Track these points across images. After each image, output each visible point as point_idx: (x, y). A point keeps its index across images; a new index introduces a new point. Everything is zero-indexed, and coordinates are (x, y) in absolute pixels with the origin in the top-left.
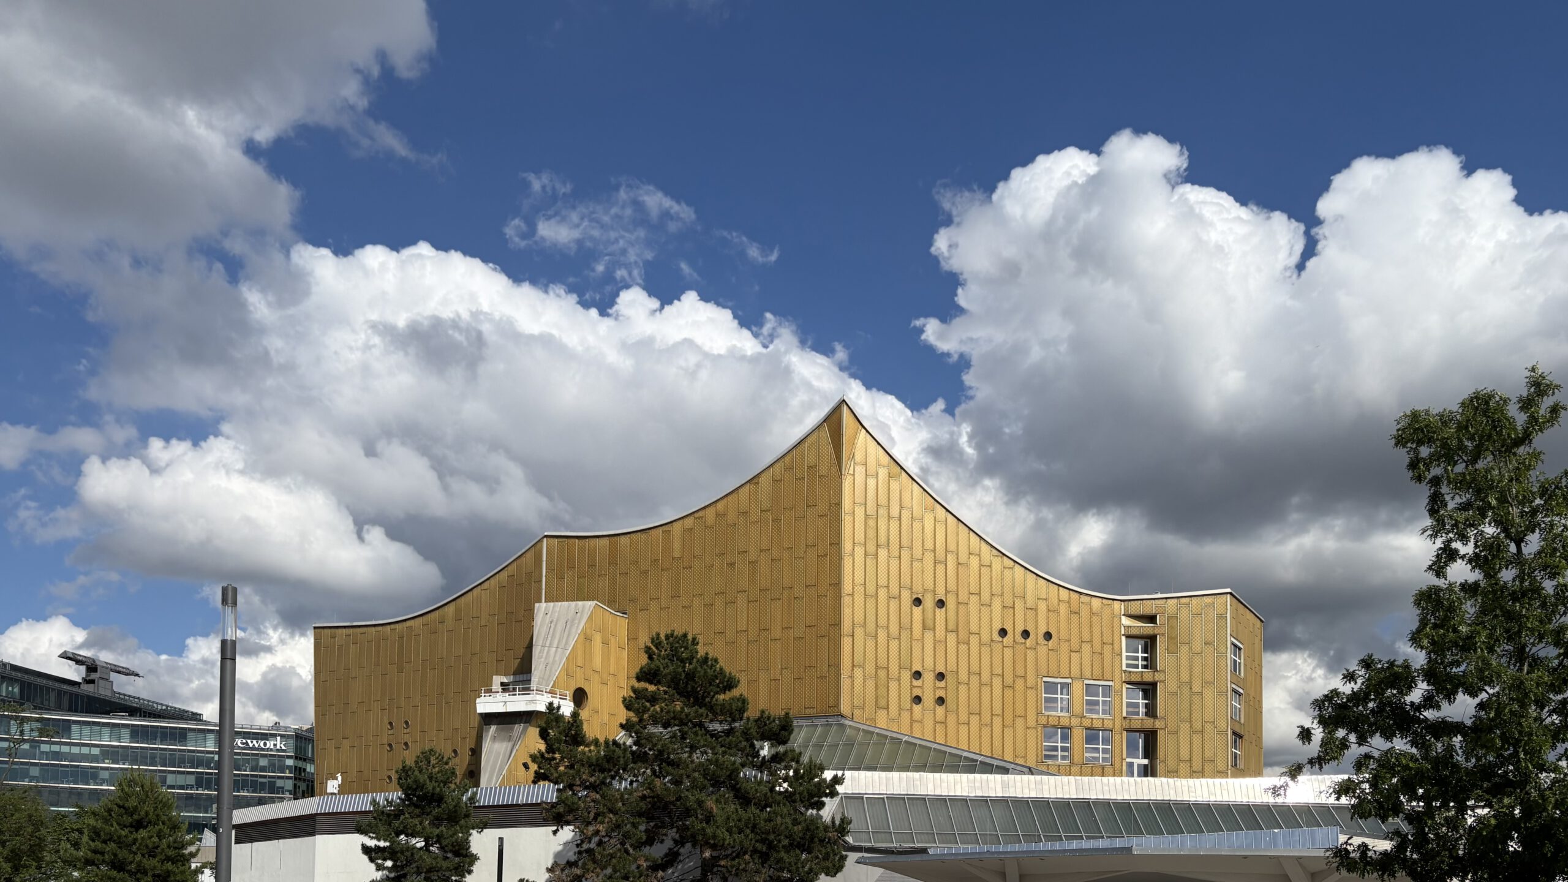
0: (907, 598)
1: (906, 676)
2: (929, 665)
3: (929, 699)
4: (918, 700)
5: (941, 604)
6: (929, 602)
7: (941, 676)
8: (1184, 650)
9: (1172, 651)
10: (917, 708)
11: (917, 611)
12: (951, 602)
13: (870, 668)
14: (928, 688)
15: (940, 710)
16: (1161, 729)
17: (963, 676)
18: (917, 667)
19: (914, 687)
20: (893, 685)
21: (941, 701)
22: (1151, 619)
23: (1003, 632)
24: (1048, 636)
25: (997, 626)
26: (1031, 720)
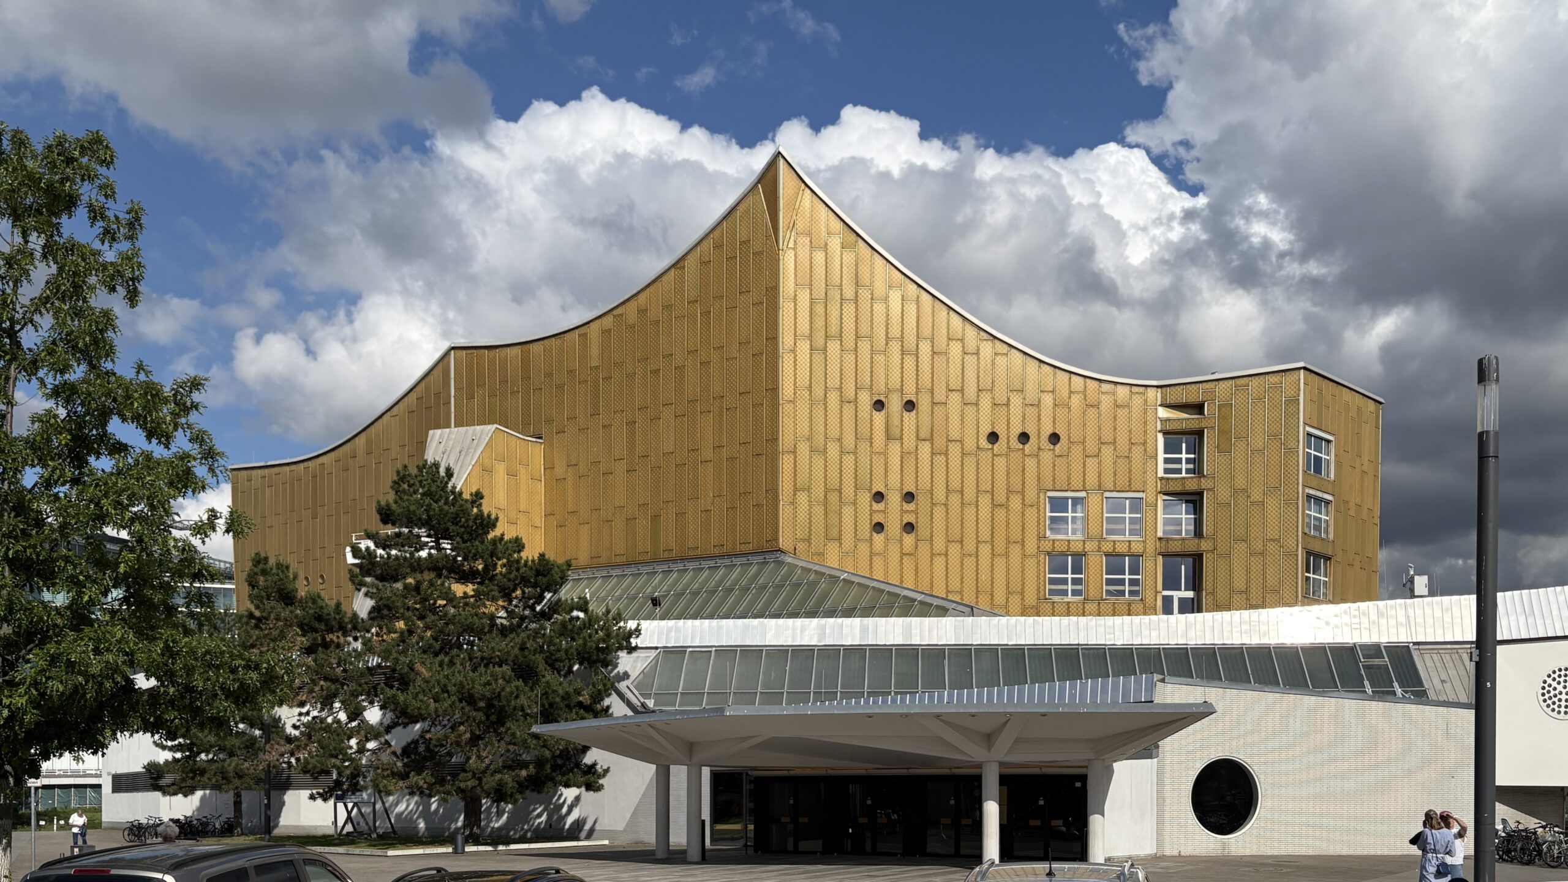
0: (865, 400)
1: (865, 498)
2: (894, 483)
3: (894, 526)
4: (879, 527)
5: (910, 405)
6: (895, 404)
7: (909, 497)
8: (1239, 448)
9: (1224, 448)
10: (878, 538)
11: (879, 417)
12: (924, 403)
13: (818, 491)
14: (894, 512)
15: (909, 540)
16: (1208, 552)
17: (940, 494)
18: (879, 487)
19: (875, 512)
20: (848, 512)
21: (909, 527)
22: (1198, 408)
23: (993, 437)
24: (1055, 438)
25: (986, 430)
26: (1031, 545)
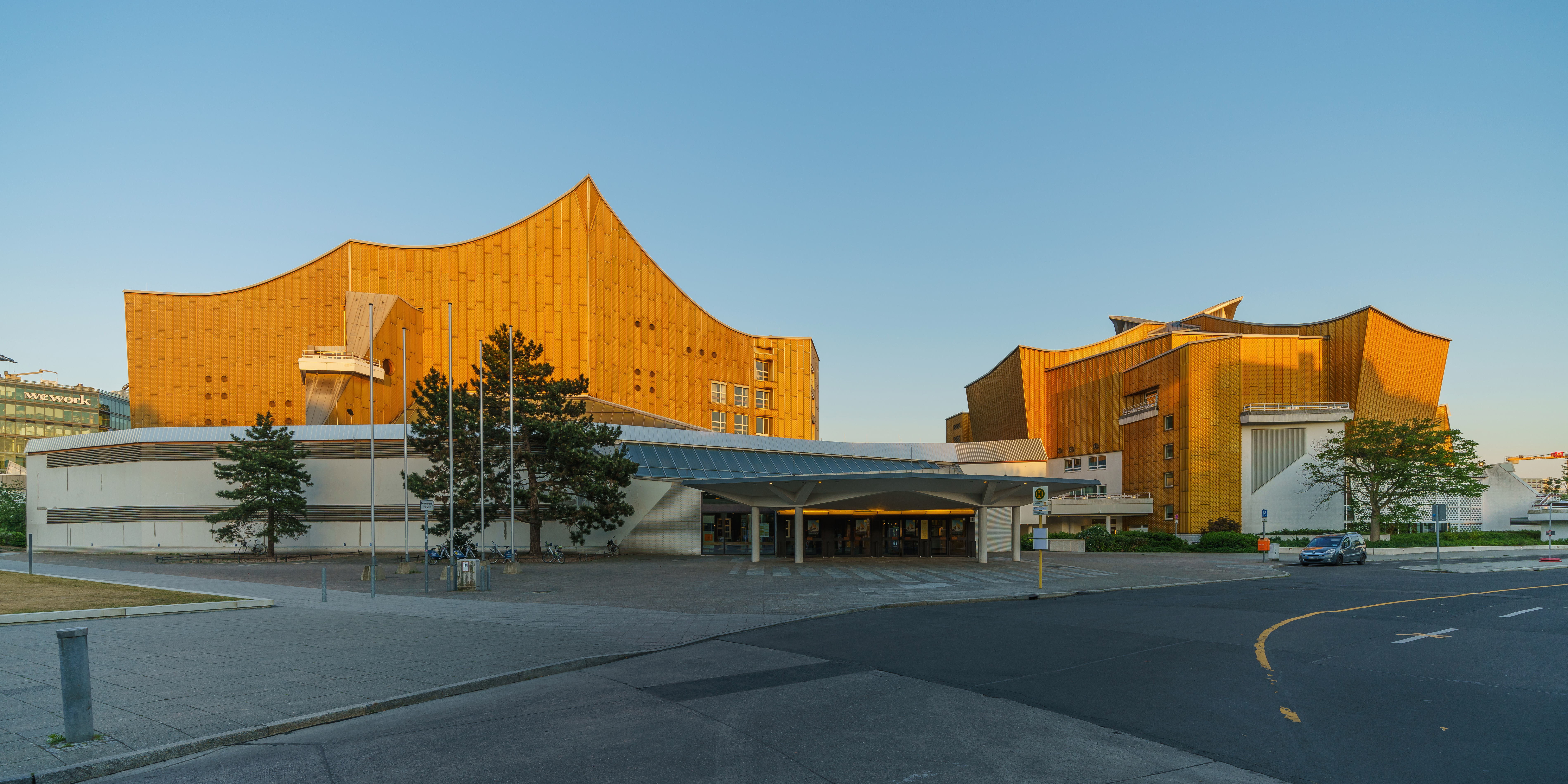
0: (631, 321)
1: (631, 372)
2: (645, 365)
3: (645, 388)
4: (638, 388)
5: (652, 327)
6: (645, 324)
7: (652, 374)
8: (787, 370)
9: (781, 370)
10: (638, 394)
11: (638, 330)
12: (658, 326)
13: (608, 365)
14: (644, 381)
15: (652, 396)
16: (775, 416)
17: (666, 375)
18: (637, 367)
19: (637, 380)
20: (623, 377)
21: (652, 390)
22: (770, 350)
23: (689, 350)
24: (714, 355)
25: (686, 346)
26: (705, 407)
